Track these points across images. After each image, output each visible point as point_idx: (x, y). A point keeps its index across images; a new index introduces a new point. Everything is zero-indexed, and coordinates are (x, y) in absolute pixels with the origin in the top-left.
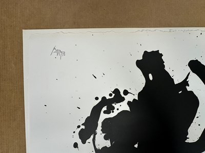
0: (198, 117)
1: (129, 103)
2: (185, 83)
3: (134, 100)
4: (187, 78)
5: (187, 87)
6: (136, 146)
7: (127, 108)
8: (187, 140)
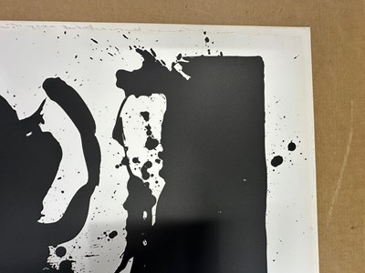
0: (60, 178)
2: (37, 118)
4: (41, 109)
5: (41, 125)
8: (42, 218)
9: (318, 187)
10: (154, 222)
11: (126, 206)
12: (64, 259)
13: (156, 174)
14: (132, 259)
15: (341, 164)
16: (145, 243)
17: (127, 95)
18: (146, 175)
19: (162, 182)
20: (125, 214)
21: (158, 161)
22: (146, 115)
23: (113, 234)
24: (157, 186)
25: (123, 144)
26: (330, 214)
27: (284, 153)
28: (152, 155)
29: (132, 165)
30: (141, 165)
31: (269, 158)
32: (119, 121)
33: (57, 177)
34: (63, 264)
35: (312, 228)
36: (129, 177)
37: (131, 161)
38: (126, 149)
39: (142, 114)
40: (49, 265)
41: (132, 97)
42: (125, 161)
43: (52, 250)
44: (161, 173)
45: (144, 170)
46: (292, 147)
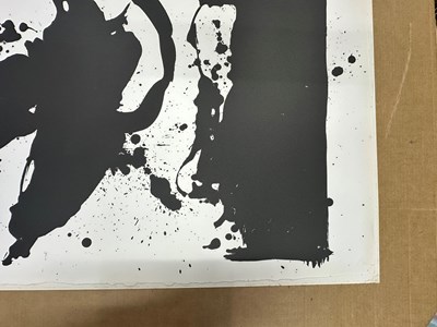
0: (138, 73)
1: (28, 44)
2: (122, 19)
3: (37, 39)
4: (125, 11)
5: (124, 26)
6: (33, 110)
7: (25, 52)
9: (377, 101)
10: (221, 119)
11: (196, 102)
12: (138, 146)
13: (225, 76)
14: (199, 152)
15: (401, 80)
16: (212, 138)
17: (201, 5)
18: (215, 77)
19: (230, 84)
20: (195, 110)
21: (226, 64)
22: (217, 23)
23: (184, 127)
24: (225, 87)
25: (195, 47)
26: (389, 126)
27: (345, 64)
28: (222, 59)
29: (203, 66)
30: (211, 67)
31: (330, 68)
32: (193, 26)
33: (136, 71)
34: (137, 150)
35: (371, 137)
36: (199, 76)
37: (202, 63)
38: (198, 52)
39: (214, 21)
40: (124, 150)
41: (206, 6)
42: (197, 62)
43: (128, 137)
44: (229, 76)
45: (214, 72)
46: (352, 60)
